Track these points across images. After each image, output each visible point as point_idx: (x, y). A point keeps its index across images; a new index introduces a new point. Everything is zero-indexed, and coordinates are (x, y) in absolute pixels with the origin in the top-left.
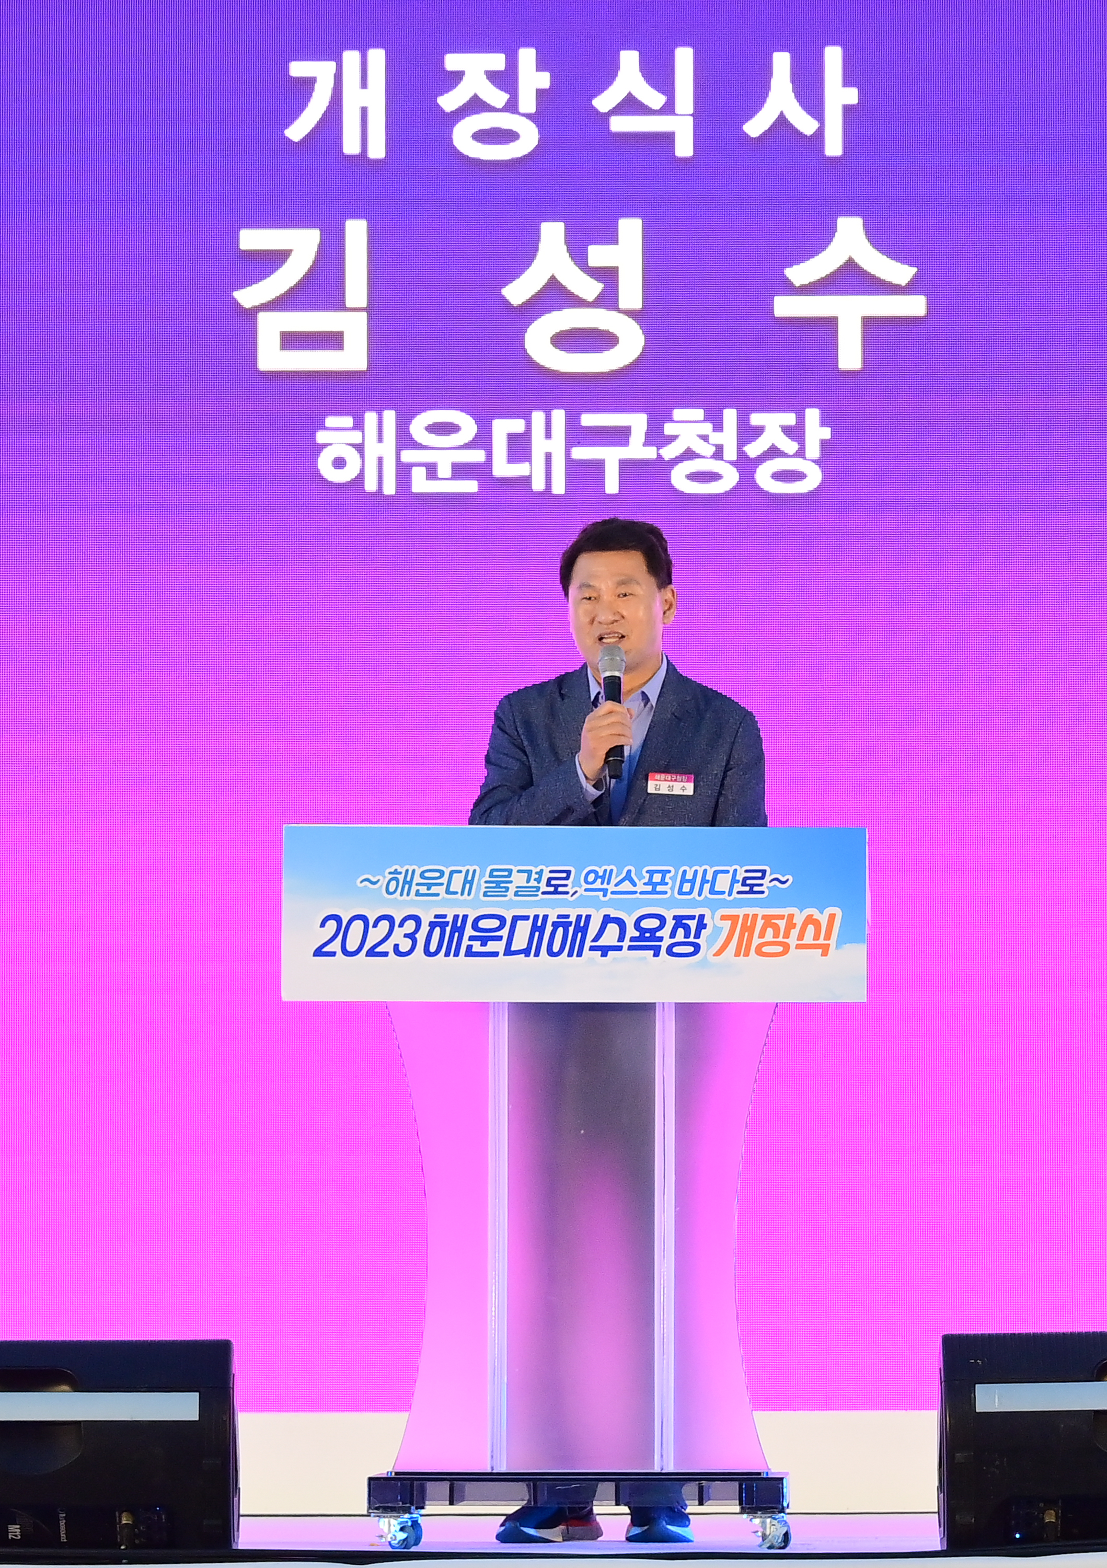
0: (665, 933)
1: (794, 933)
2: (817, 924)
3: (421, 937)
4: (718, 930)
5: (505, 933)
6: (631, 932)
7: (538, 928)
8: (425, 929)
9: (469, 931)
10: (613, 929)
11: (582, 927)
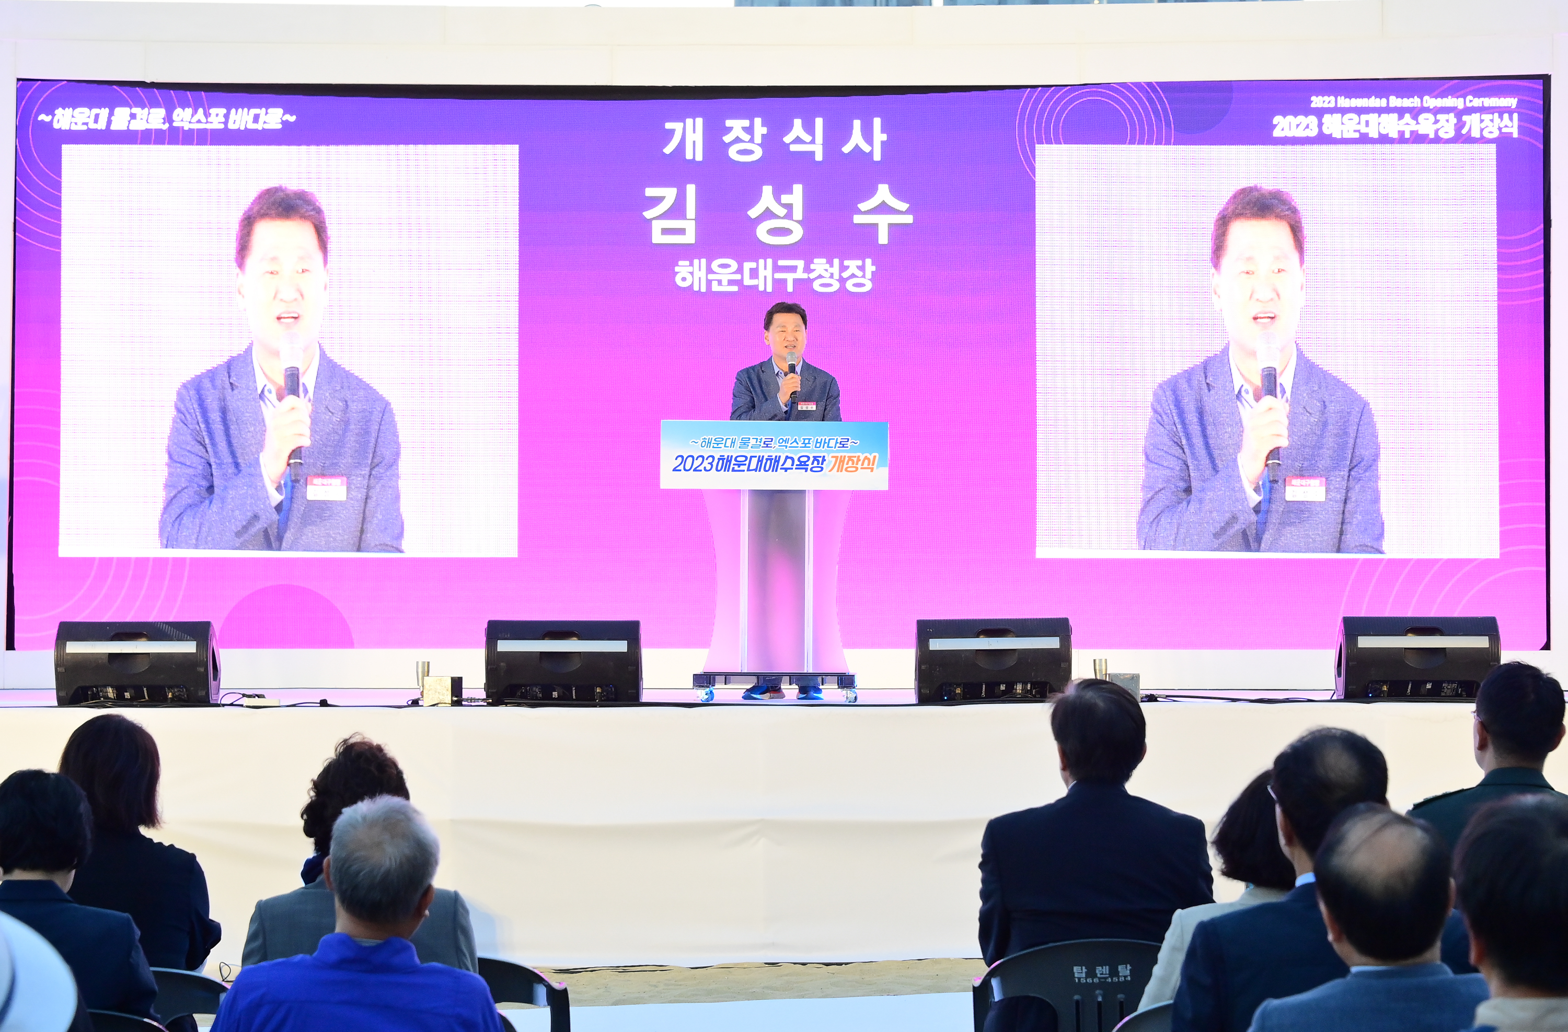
0: (809, 463)
1: (860, 463)
2: (869, 460)
3: (715, 464)
4: (830, 462)
5: (747, 462)
6: (797, 462)
7: (760, 460)
8: (716, 461)
9: (733, 462)
10: (789, 461)
11: (777, 460)
